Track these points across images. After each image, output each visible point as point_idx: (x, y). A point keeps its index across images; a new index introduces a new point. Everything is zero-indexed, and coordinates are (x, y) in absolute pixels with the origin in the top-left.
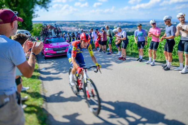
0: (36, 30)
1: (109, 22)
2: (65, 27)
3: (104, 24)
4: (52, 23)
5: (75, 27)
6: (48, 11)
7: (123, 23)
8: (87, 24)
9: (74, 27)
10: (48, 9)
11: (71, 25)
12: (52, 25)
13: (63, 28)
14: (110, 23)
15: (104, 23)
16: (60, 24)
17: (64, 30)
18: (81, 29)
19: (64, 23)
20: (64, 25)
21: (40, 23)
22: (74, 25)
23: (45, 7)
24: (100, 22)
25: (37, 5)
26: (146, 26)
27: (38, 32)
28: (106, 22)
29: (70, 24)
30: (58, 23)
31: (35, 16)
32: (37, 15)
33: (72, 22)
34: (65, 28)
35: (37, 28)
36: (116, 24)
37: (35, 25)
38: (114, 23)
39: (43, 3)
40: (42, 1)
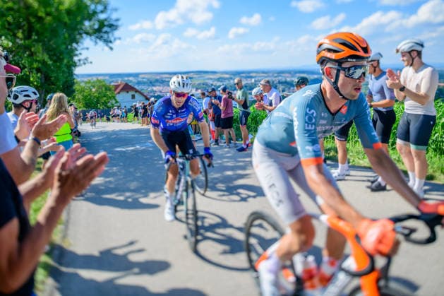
0: (90, 95)
1: (263, 72)
2: (160, 86)
3: (251, 77)
4: (131, 79)
6: (111, 49)
8: (211, 79)
10: (110, 45)
13: (155, 89)
15: (251, 75)
16: (148, 80)
17: (159, 94)
18: (197, 89)
19: (158, 77)
20: (157, 81)
23: (107, 42)
24: (243, 72)
25: (84, 35)
27: (95, 100)
28: (257, 72)
30: (143, 78)
31: (82, 62)
32: (86, 59)
34: (161, 88)
35: (94, 90)
36: (280, 78)
37: (89, 82)
38: (276, 75)
39: (99, 30)
40: (96, 27)
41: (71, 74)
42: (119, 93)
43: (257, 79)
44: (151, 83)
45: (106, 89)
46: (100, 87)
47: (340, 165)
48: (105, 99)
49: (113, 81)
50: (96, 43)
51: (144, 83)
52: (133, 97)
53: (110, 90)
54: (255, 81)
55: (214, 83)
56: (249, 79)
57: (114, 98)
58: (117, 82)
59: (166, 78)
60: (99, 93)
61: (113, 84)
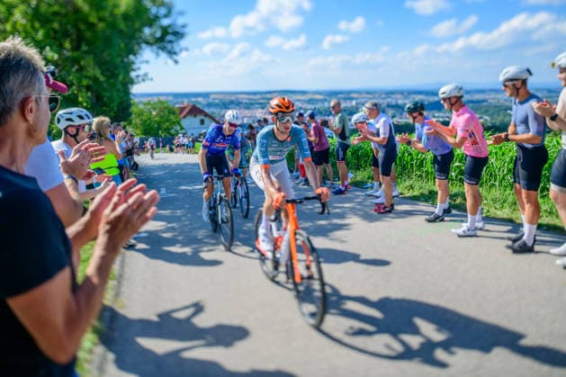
0: (149, 119)
1: (368, 93)
3: (352, 99)
4: (200, 99)
5: (264, 111)
7: (413, 96)
8: (301, 100)
9: (263, 108)
10: (175, 57)
11: (252, 104)
12: (199, 103)
14: (370, 96)
15: (352, 95)
16: (221, 100)
19: (233, 98)
20: (232, 102)
21: (162, 98)
22: (261, 104)
23: (171, 53)
24: (341, 93)
25: (143, 45)
26: (485, 104)
27: (156, 126)
28: (359, 92)
29: (250, 99)
30: (215, 99)
31: (140, 78)
32: (146, 75)
33: (255, 93)
35: (154, 113)
36: (389, 100)
37: (149, 103)
38: (384, 96)
39: (161, 39)
40: (158, 34)
41: (127, 93)
42: (185, 117)
43: (359, 101)
44: (224, 104)
45: (169, 112)
46: (162, 110)
47: (469, 216)
48: (168, 124)
49: (177, 103)
50: (158, 55)
51: (216, 105)
52: (202, 122)
53: (174, 113)
54: (357, 104)
55: (304, 106)
56: (349, 101)
57: (179, 123)
58: (182, 103)
59: (243, 99)
60: (162, 117)
61: (177, 106)
